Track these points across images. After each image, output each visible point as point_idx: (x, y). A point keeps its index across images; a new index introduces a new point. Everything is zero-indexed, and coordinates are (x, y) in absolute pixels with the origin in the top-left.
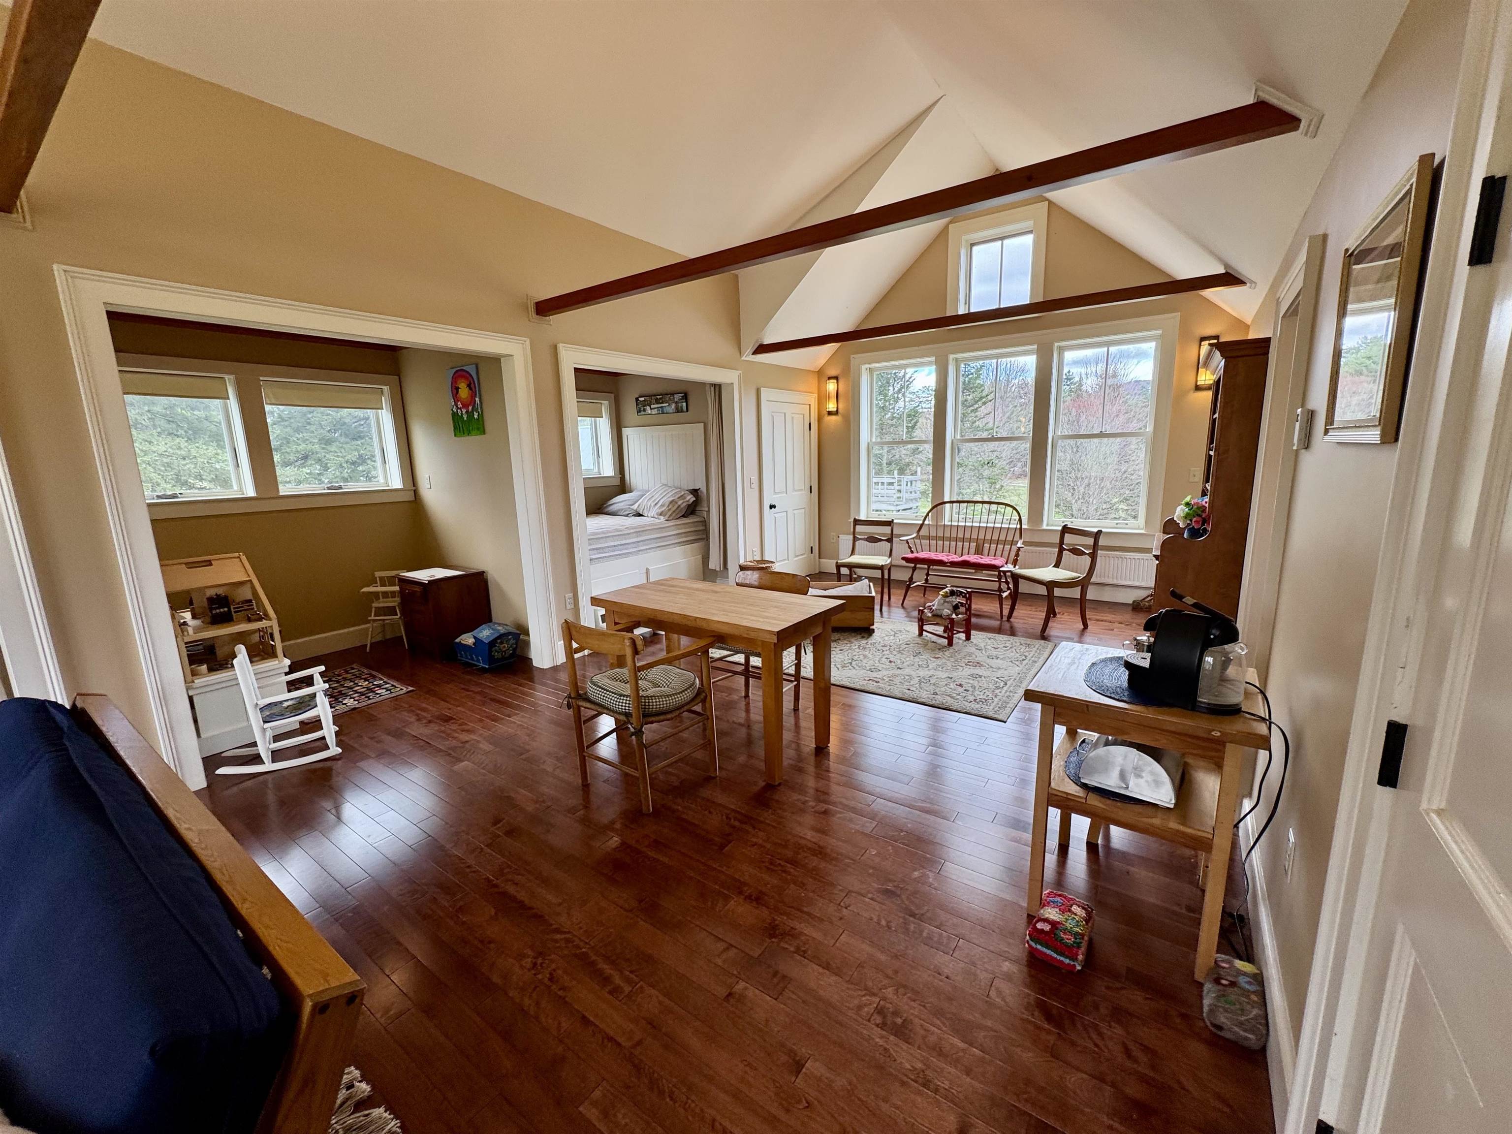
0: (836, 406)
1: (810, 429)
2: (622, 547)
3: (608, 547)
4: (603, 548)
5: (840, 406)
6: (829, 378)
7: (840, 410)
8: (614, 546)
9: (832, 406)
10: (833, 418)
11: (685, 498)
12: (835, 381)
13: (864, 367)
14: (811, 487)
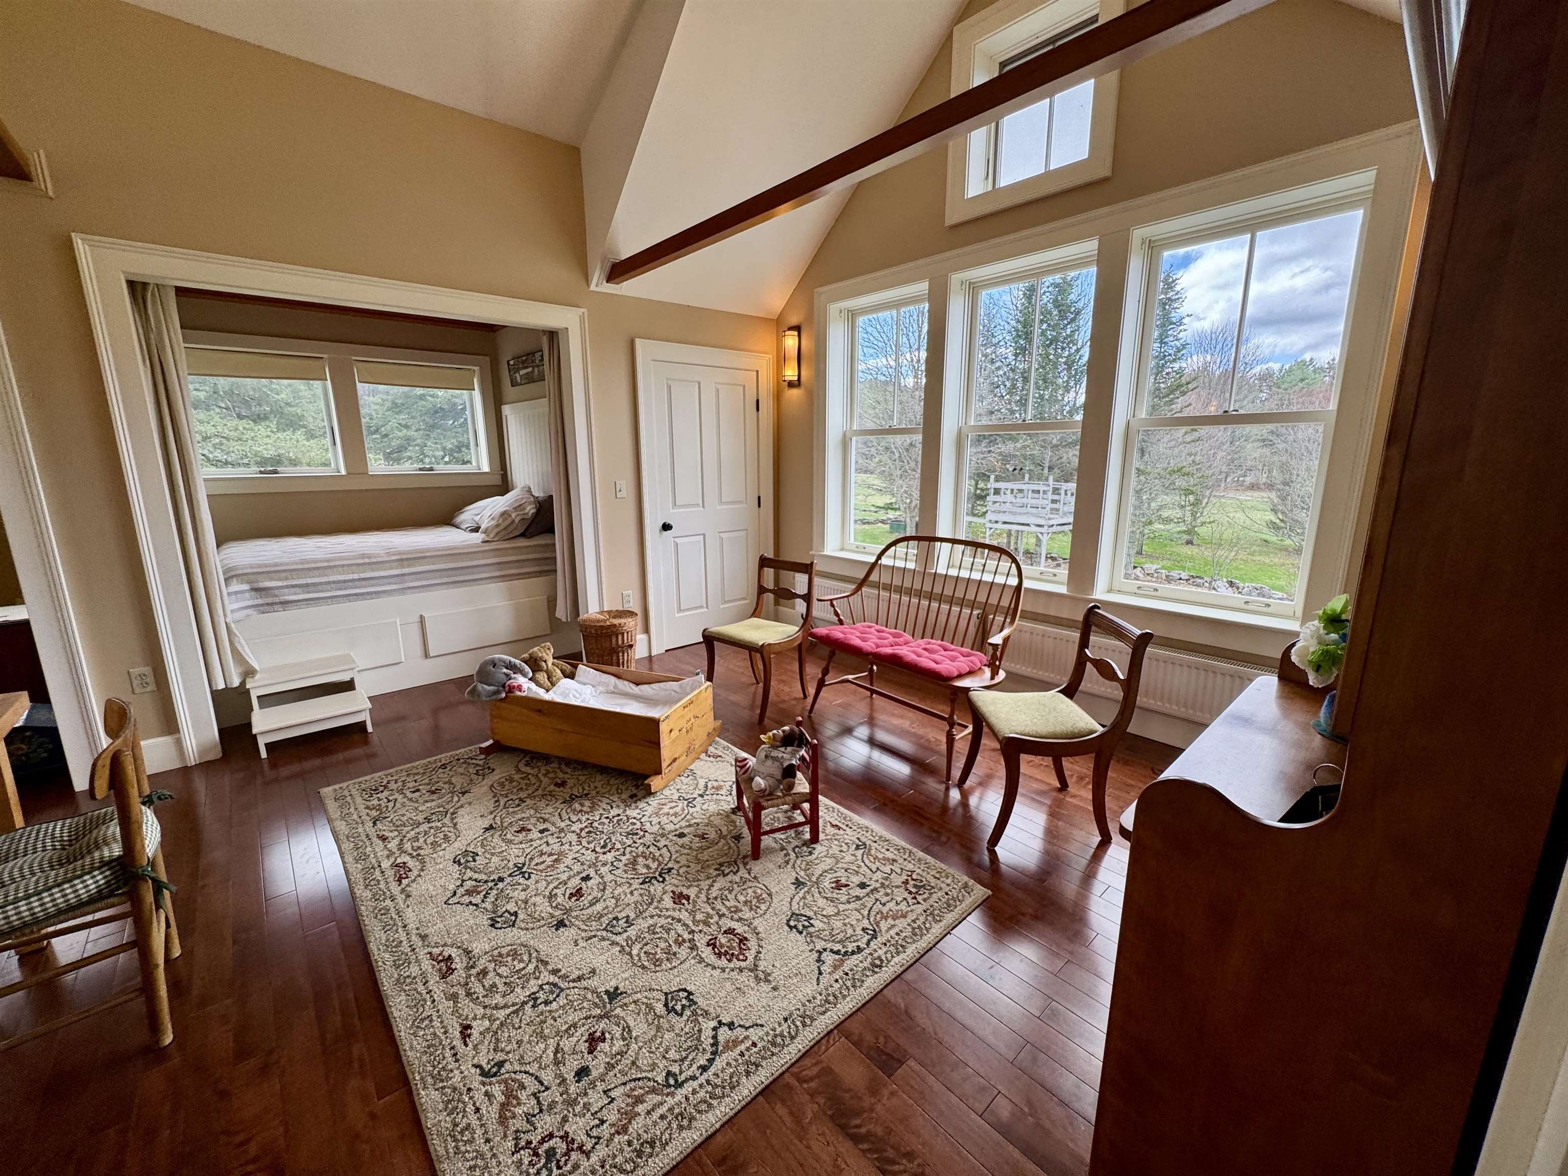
0: (797, 373)
1: (758, 409)
2: (364, 583)
3: (329, 583)
4: (314, 585)
5: (804, 373)
6: (790, 329)
7: (803, 379)
8: (345, 581)
9: (790, 373)
10: (795, 392)
11: (524, 509)
12: (796, 333)
13: (834, 308)
14: (759, 498)
